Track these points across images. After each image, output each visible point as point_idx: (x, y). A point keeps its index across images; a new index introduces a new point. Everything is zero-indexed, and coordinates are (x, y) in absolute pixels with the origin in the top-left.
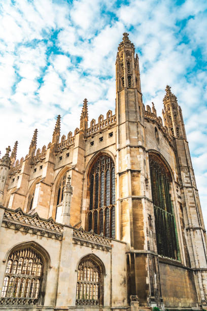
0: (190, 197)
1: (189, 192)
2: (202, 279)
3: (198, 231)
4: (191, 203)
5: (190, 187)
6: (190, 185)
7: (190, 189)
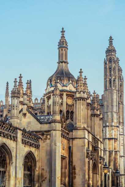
0: (122, 140)
1: (122, 137)
2: (122, 179)
3: (123, 157)
4: (122, 143)
5: (122, 135)
6: (122, 133)
7: (122, 136)
